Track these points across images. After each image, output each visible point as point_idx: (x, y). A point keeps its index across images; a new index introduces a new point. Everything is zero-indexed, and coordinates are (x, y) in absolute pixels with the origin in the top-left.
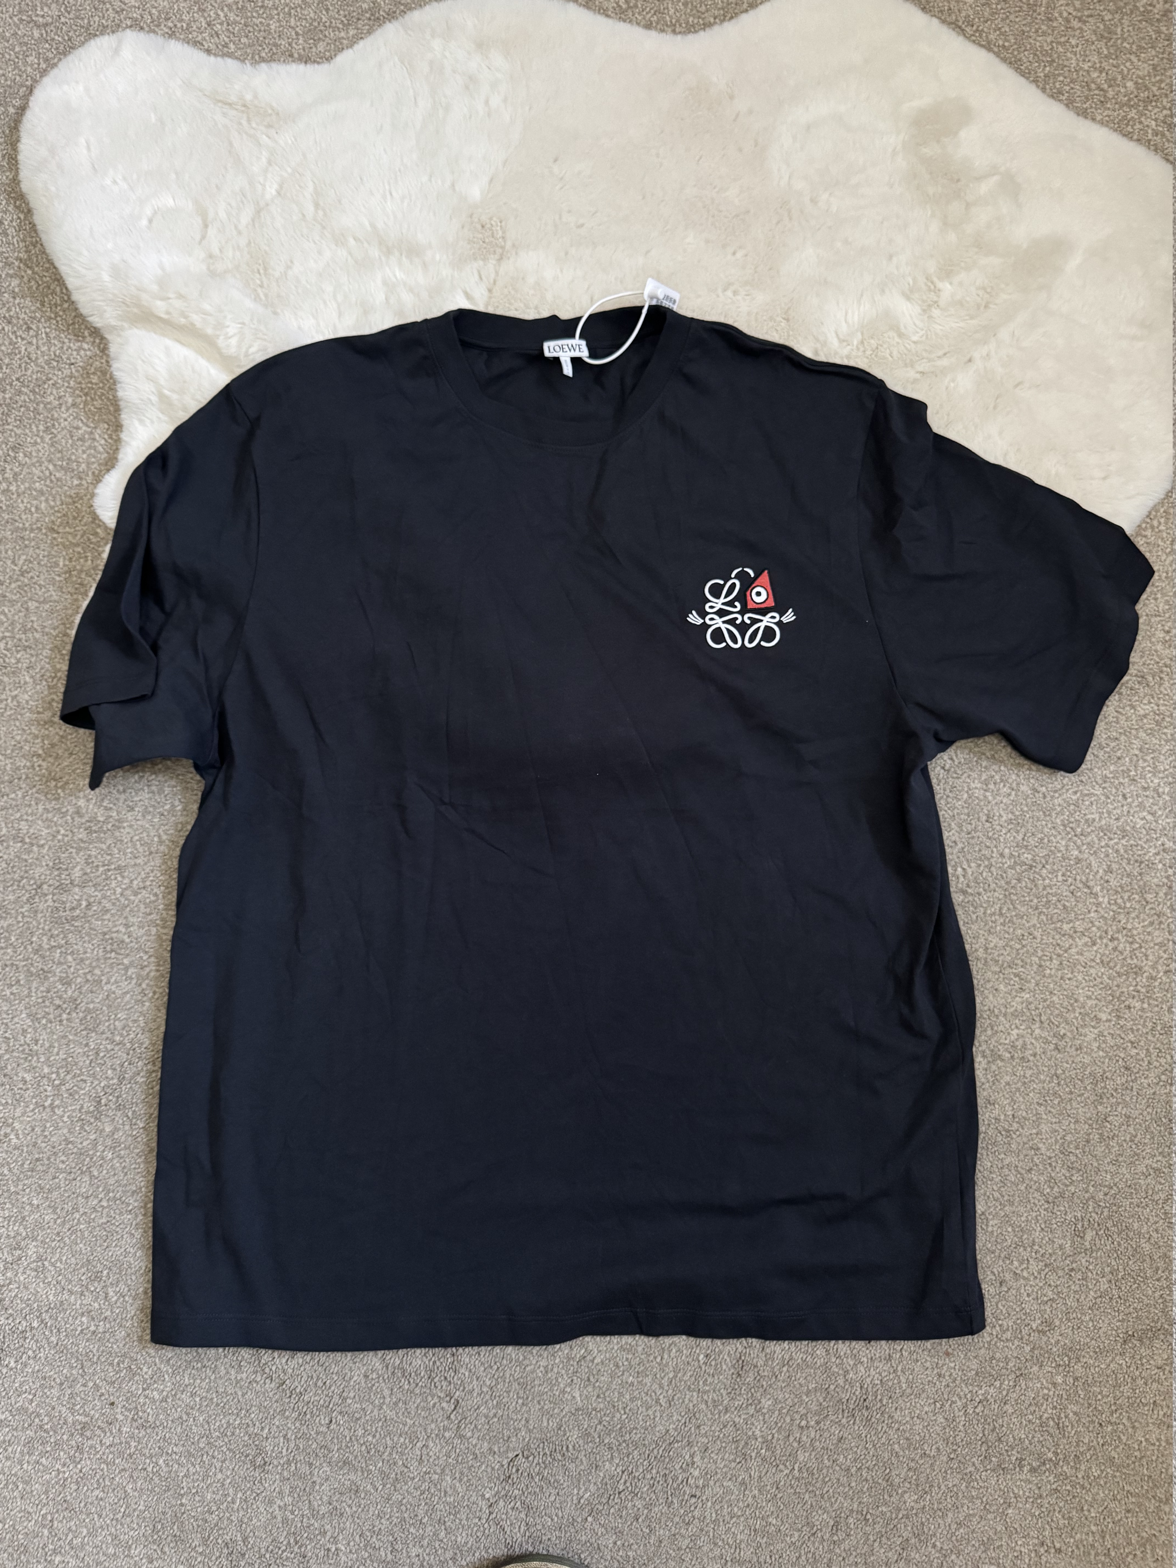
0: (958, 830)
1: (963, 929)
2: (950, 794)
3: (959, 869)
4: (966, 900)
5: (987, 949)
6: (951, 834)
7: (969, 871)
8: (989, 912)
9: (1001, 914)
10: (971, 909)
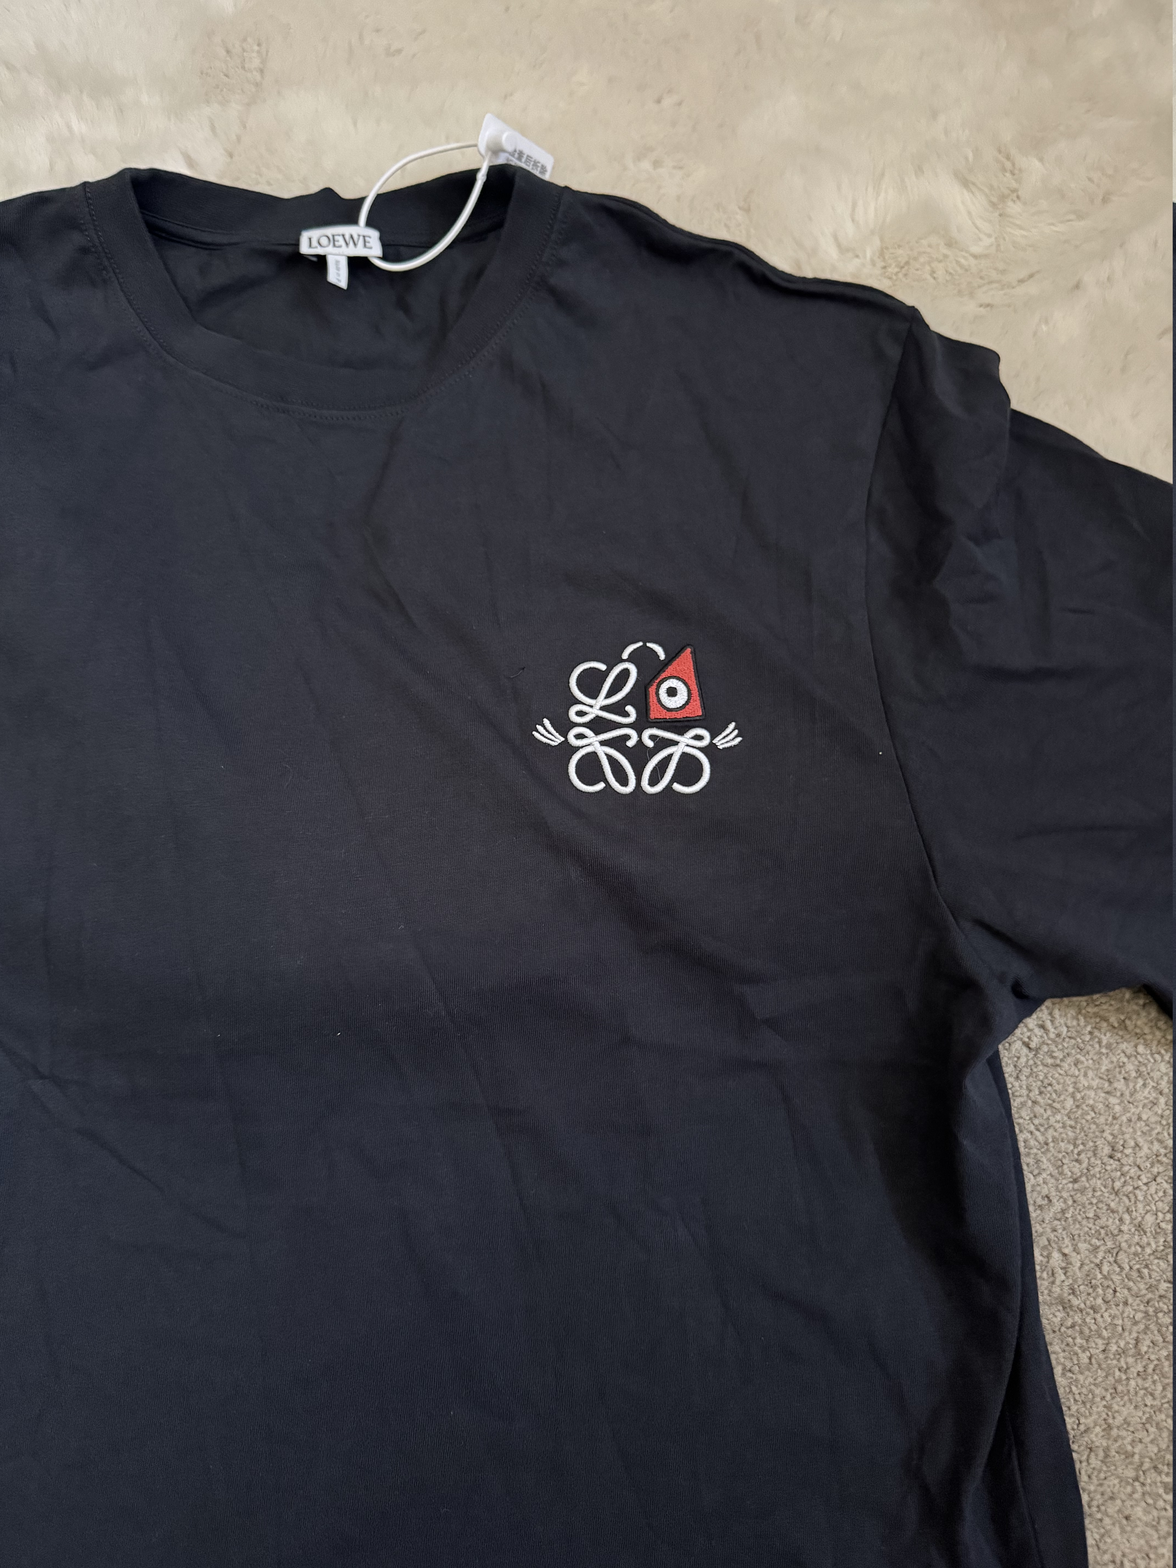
0: (1055, 1173)
1: (1061, 1381)
2: (1039, 1099)
3: (1056, 1255)
4: (1069, 1322)
5: (1110, 1427)
6: (1040, 1179)
7: (1075, 1259)
8: (1114, 1348)
9: (1139, 1354)
10: (1079, 1341)
